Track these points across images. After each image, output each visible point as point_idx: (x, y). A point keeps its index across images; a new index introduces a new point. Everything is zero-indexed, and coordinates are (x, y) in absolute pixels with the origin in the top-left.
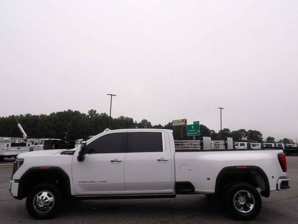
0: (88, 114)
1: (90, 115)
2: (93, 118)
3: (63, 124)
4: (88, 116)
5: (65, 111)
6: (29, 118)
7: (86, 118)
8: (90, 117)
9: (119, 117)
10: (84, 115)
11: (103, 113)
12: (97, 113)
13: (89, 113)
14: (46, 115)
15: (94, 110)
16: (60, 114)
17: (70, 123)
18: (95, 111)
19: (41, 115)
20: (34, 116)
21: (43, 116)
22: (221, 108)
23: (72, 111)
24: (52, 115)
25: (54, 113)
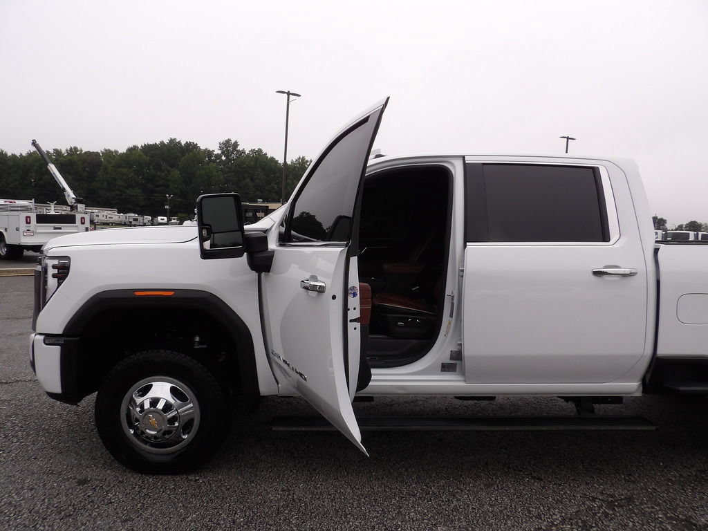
0: (218, 152)
1: (223, 153)
2: (230, 160)
3: (159, 173)
4: (218, 156)
5: (162, 143)
6: (76, 158)
7: (214, 161)
8: (223, 158)
9: (294, 160)
10: (209, 153)
11: (254, 150)
12: (239, 148)
13: (221, 148)
14: (116, 152)
15: (233, 141)
16: (149, 149)
17: (176, 173)
18: (236, 144)
19: (106, 150)
20: (88, 153)
21: (108, 154)
22: (568, 138)
23: (179, 143)
24: (132, 150)
25: (135, 148)
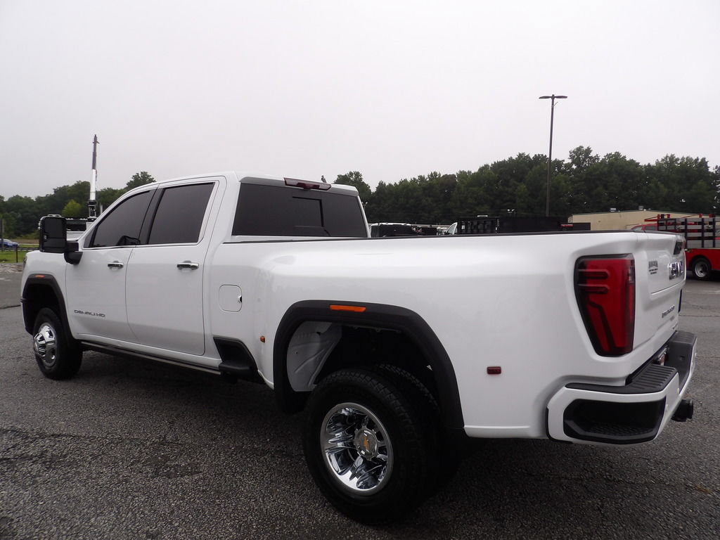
0: (568, 161)
1: (573, 163)
2: (582, 169)
3: (506, 189)
4: (568, 166)
5: (511, 159)
6: (434, 181)
7: (563, 172)
8: (574, 167)
9: (660, 161)
10: (558, 163)
11: (611, 154)
12: (593, 154)
13: (572, 157)
14: (469, 172)
15: (585, 148)
16: (499, 166)
17: (522, 187)
18: (589, 151)
19: (461, 172)
20: (446, 176)
21: (463, 175)
23: (528, 157)
24: (484, 169)
25: (486, 166)
